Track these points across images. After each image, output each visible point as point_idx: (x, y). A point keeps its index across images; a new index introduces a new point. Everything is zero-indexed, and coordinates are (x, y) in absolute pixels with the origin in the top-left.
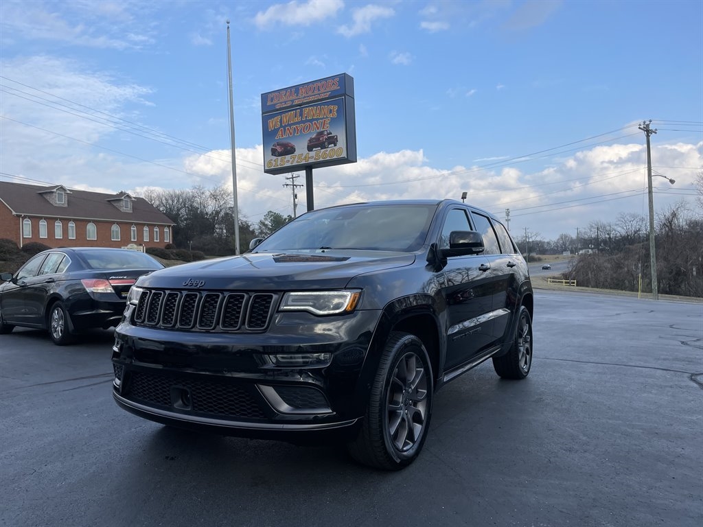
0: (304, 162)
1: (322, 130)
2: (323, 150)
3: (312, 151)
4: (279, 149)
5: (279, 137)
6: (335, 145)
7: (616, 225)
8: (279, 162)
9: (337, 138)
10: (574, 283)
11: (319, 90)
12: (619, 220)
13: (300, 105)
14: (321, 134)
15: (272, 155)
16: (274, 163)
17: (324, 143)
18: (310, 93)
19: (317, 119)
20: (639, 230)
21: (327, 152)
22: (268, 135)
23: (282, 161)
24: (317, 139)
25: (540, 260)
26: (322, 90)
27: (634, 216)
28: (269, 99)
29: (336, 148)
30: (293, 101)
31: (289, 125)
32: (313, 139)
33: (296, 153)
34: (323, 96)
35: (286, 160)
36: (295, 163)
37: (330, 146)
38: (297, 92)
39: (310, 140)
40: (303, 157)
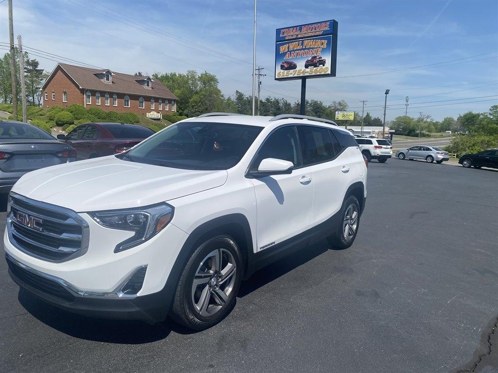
0: (302, 75)
1: (316, 55)
2: (315, 68)
3: (308, 68)
4: (286, 66)
5: (287, 58)
6: (324, 66)
8: (285, 74)
9: (325, 61)
11: (315, 30)
13: (302, 38)
14: (315, 57)
15: (281, 69)
16: (282, 74)
17: (316, 63)
18: (309, 31)
19: (313, 48)
21: (318, 70)
22: (279, 55)
23: (287, 73)
24: (312, 60)
26: (318, 30)
28: (282, 33)
30: (297, 35)
31: (294, 50)
32: (309, 60)
33: (297, 69)
34: (317, 33)
35: (290, 73)
36: (296, 75)
37: (320, 66)
38: (301, 29)
39: (307, 61)
40: (301, 72)
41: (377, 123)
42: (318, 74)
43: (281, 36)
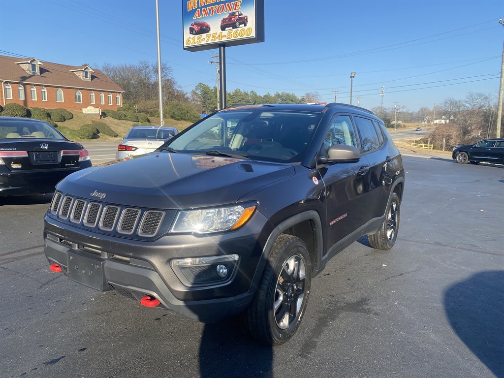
0: (217, 40)
1: (234, 11)
2: (234, 30)
3: (225, 30)
4: (196, 28)
5: (197, 18)
6: (245, 25)
7: (466, 102)
8: (196, 40)
9: (247, 19)
10: (430, 147)
12: (468, 98)
14: (233, 15)
15: (190, 33)
16: (192, 41)
17: (235, 23)
19: (230, 1)
20: (482, 107)
21: (238, 32)
22: (186, 14)
23: (199, 39)
24: (230, 18)
25: (405, 126)
27: (480, 95)
29: (246, 28)
31: (205, 6)
32: (226, 19)
33: (211, 32)
35: (202, 38)
36: (210, 42)
37: (241, 26)
39: (223, 21)
40: (217, 36)
42: (239, 38)
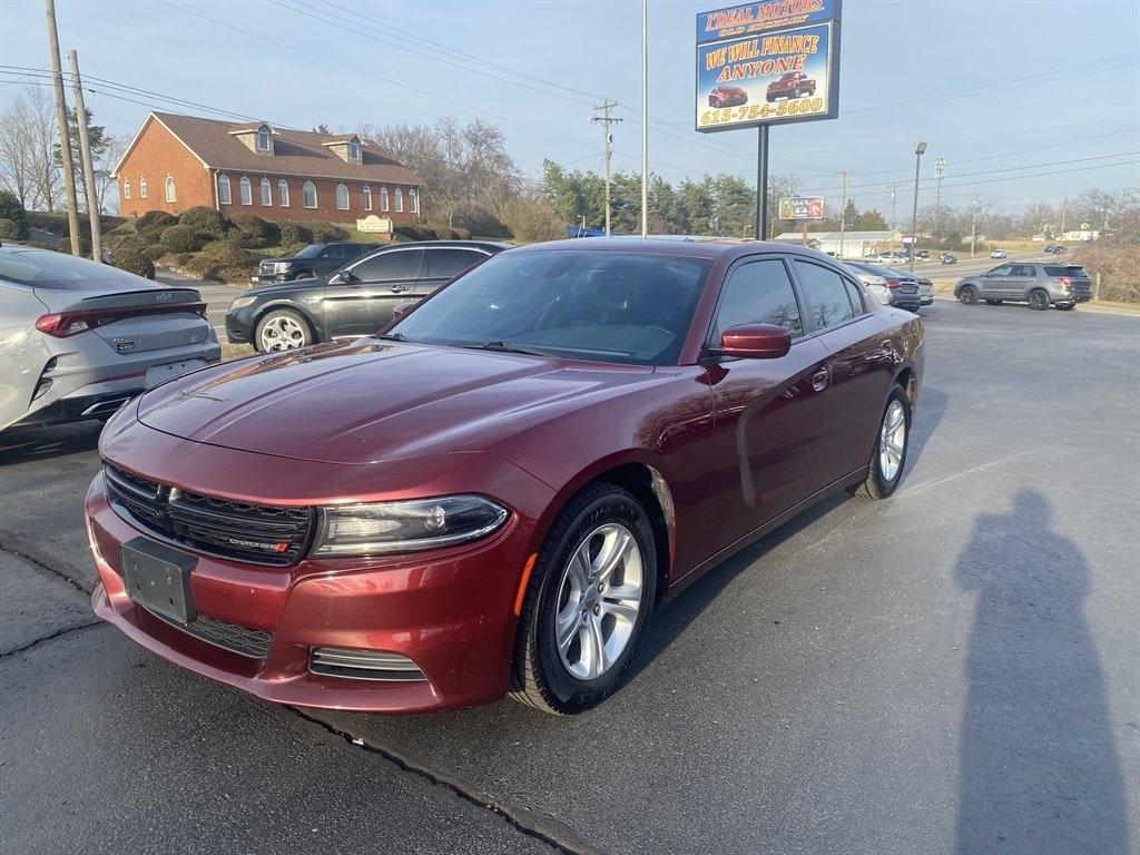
0: (759, 117)
1: (792, 71)
2: (790, 101)
3: (773, 101)
4: (722, 97)
5: (721, 80)
6: (811, 95)
8: (720, 117)
9: (814, 85)
11: (790, 11)
13: (758, 32)
14: (789, 77)
15: (709, 105)
16: (712, 118)
17: (794, 90)
18: (775, 16)
19: (785, 55)
21: (798, 105)
22: (704, 74)
23: (725, 114)
24: (783, 83)
26: (796, 12)
28: (709, 22)
29: (812, 98)
30: (747, 26)
31: (738, 62)
32: (778, 83)
33: (749, 104)
34: (796, 20)
35: (730, 114)
36: (746, 119)
37: (803, 95)
38: (755, 13)
39: (771, 86)
40: (758, 110)
41: (872, 223)
42: (799, 113)
43: (709, 28)
